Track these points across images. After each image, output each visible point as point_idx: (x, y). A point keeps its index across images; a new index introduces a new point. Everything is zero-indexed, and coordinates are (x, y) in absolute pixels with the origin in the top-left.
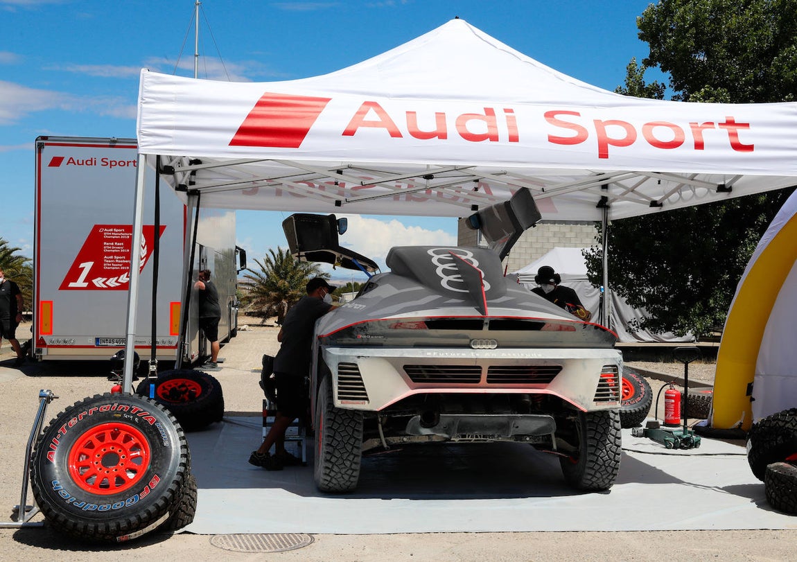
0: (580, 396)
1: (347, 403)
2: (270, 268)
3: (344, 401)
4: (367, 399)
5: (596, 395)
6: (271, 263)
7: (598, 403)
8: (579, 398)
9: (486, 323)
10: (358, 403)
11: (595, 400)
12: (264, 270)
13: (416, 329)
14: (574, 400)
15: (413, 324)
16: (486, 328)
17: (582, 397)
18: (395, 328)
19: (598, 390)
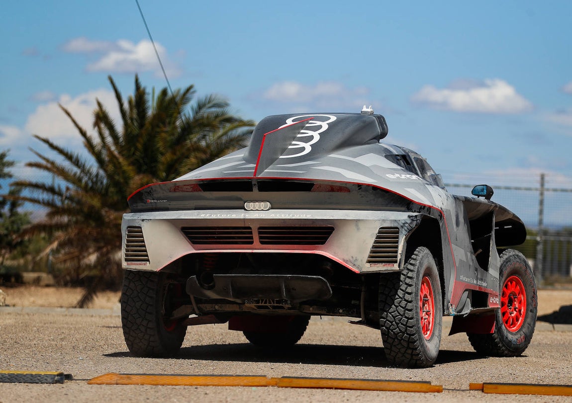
0: (352, 257)
1: (132, 264)
2: (109, 140)
3: (129, 262)
4: (148, 260)
5: (370, 257)
6: (111, 127)
7: (373, 265)
8: (351, 259)
9: (255, 185)
10: (141, 264)
11: (369, 262)
12: (89, 144)
13: (191, 191)
14: (346, 261)
15: (189, 187)
16: (255, 189)
17: (354, 259)
18: (175, 191)
19: (372, 252)
